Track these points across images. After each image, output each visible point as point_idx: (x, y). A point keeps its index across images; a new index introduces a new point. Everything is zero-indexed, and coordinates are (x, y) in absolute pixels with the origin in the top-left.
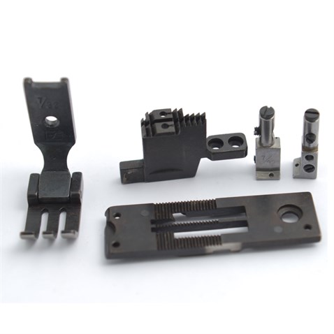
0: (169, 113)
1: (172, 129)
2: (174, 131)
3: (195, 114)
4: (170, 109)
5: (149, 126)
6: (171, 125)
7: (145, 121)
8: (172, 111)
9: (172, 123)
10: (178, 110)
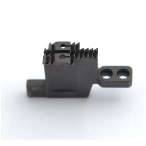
0: (68, 46)
1: (68, 60)
2: (69, 62)
3: (89, 49)
4: (70, 42)
5: (50, 55)
6: (68, 57)
7: (48, 51)
8: (71, 44)
9: (69, 55)
10: (76, 43)
